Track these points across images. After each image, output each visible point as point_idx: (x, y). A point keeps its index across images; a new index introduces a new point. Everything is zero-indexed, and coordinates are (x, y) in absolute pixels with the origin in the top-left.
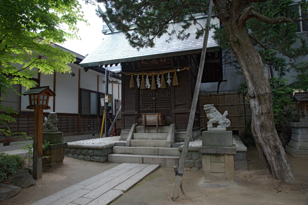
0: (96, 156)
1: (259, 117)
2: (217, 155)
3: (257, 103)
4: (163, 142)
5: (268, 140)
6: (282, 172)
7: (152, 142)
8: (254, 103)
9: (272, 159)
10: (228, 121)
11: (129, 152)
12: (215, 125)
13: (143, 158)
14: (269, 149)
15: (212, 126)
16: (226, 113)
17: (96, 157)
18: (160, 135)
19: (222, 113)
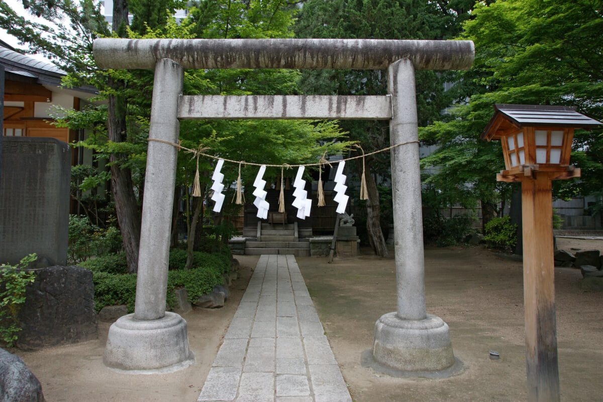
0: (236, 249)
1: (372, 219)
2: (347, 241)
3: (371, 210)
4: (292, 237)
5: (376, 232)
6: (382, 251)
7: (281, 238)
8: (369, 210)
9: (377, 244)
10: (353, 220)
11: (262, 246)
12: (345, 222)
13: (279, 250)
14: (376, 238)
15: (343, 223)
16: (352, 215)
17: (236, 251)
18: (286, 232)
19: (350, 215)
